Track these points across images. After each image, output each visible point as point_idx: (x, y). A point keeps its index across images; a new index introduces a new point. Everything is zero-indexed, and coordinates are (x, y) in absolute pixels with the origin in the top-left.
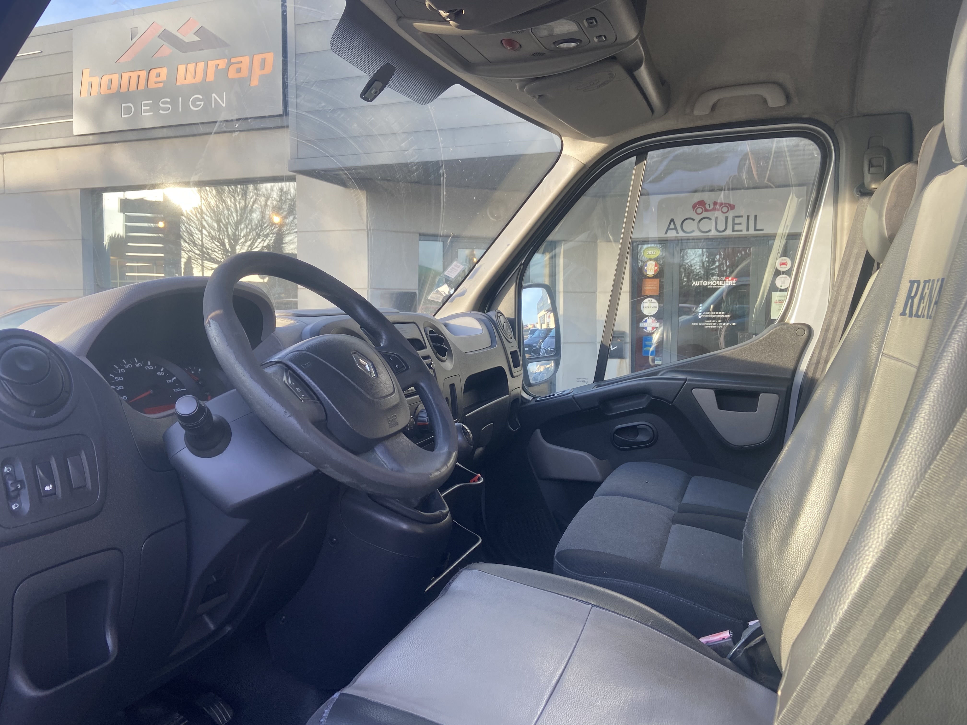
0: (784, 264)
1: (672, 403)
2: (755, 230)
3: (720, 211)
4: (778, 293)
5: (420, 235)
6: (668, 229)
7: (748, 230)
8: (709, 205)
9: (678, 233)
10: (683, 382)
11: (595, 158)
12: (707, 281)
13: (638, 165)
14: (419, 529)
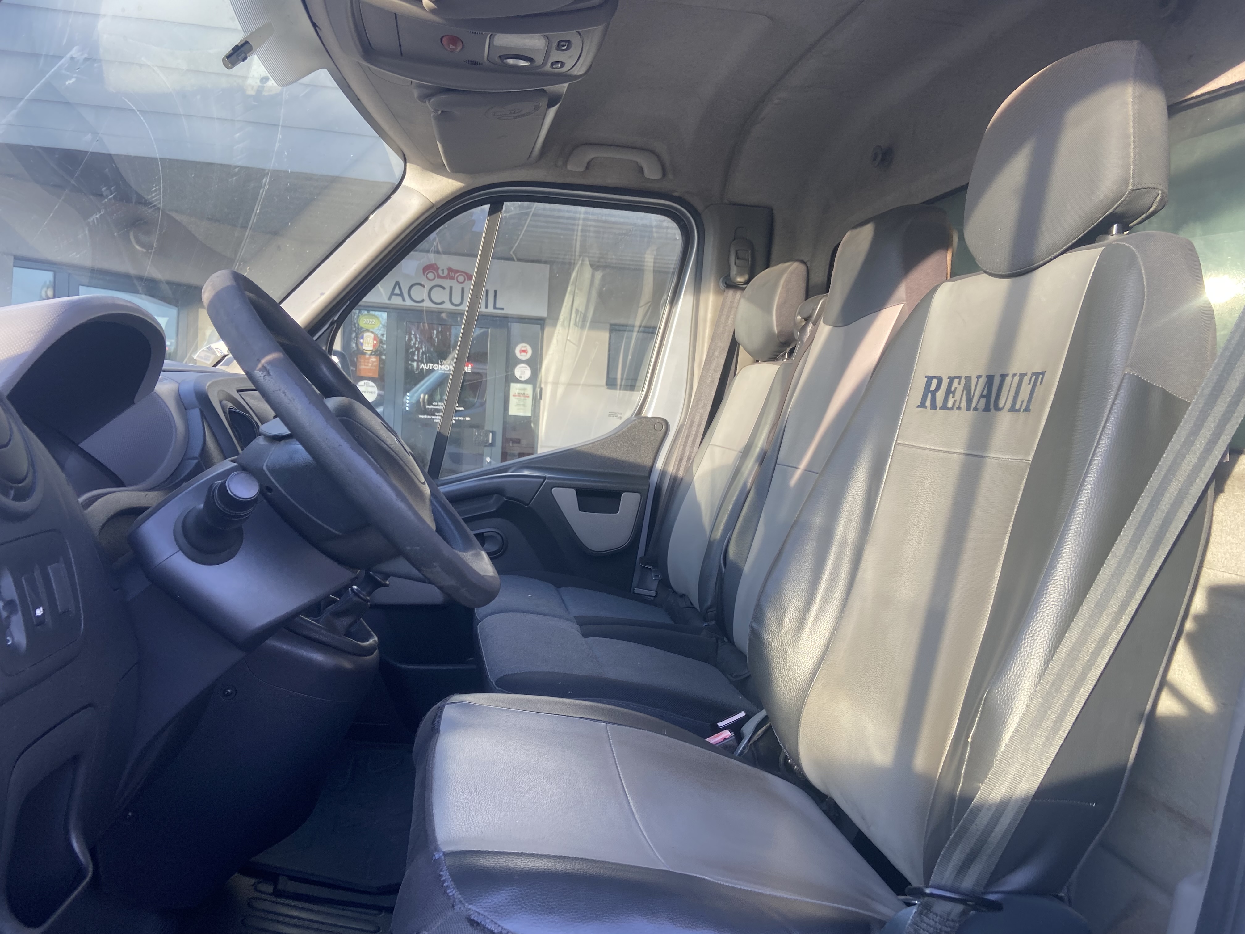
0: (524, 351)
1: (528, 505)
2: (495, 308)
3: (455, 280)
4: (518, 386)
5: (16, 258)
6: (392, 294)
7: (486, 307)
8: (443, 270)
9: (404, 300)
10: (542, 480)
11: (447, 197)
12: (438, 364)
13: (492, 216)
14: (347, 664)
